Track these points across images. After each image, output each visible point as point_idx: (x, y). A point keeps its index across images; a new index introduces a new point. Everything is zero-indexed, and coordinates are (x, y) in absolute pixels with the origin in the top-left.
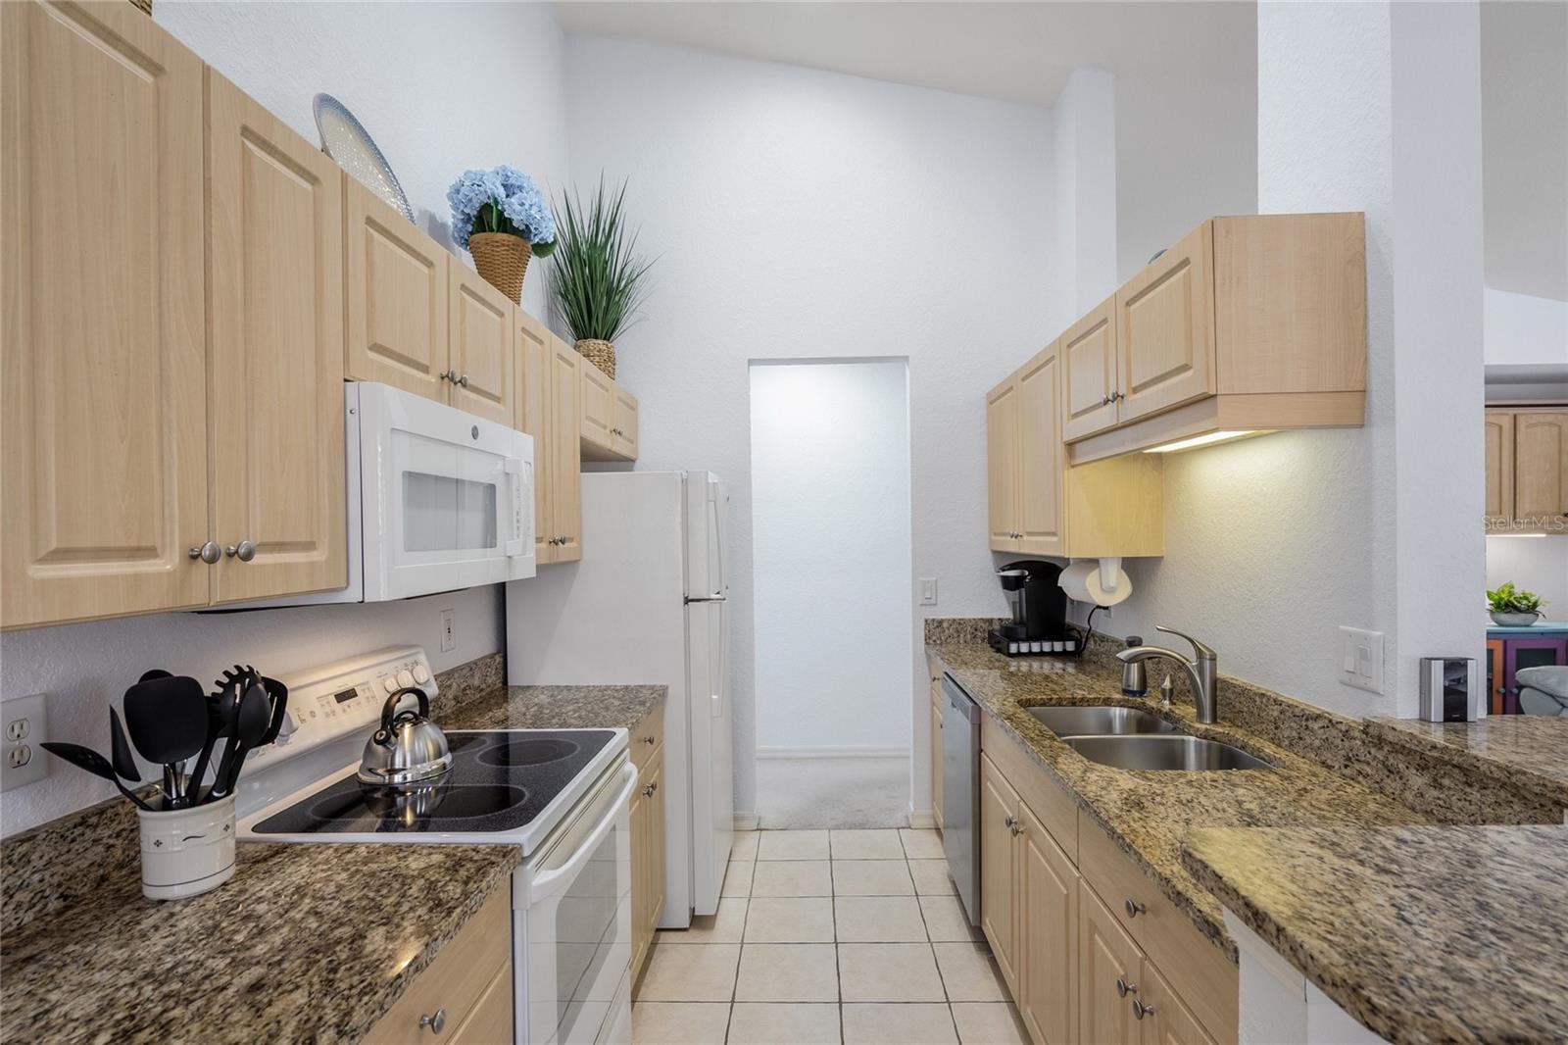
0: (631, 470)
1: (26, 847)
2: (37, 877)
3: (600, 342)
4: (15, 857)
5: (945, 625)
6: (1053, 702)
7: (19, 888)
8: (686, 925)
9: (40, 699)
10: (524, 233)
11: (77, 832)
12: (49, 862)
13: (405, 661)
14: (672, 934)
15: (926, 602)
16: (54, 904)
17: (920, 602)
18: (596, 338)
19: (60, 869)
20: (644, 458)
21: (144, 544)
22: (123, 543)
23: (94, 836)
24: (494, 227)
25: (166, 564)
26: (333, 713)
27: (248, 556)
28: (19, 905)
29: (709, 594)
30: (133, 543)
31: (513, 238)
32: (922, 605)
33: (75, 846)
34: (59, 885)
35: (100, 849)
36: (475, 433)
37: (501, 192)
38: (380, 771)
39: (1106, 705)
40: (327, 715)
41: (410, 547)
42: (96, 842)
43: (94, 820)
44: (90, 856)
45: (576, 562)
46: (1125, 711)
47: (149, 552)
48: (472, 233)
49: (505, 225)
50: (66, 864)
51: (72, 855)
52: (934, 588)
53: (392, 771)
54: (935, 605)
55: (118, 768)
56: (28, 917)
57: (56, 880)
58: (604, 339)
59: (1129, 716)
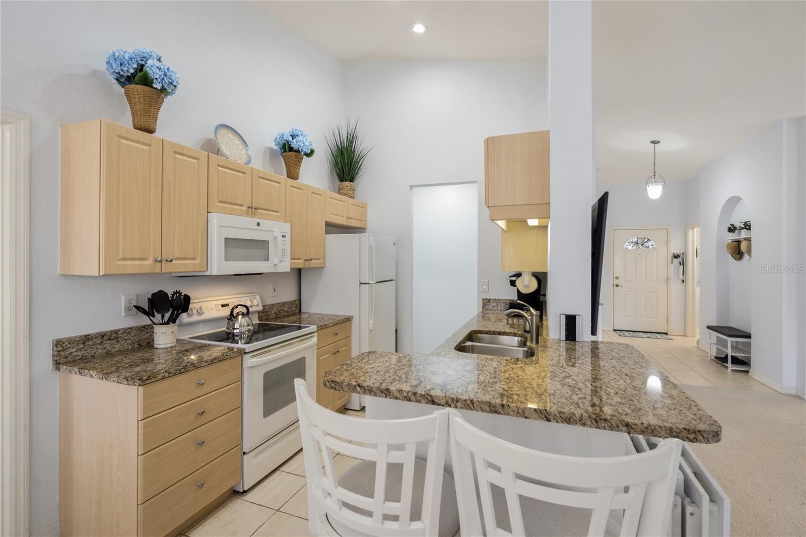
0: (364, 232)
1: (129, 330)
2: (132, 338)
3: (347, 183)
4: (127, 332)
5: (491, 301)
6: (491, 332)
7: (128, 339)
8: (359, 409)
9: (136, 295)
10: (298, 151)
11: (143, 329)
12: (135, 335)
13: (251, 297)
14: (353, 411)
15: (484, 291)
16: (136, 346)
17: (481, 291)
18: (346, 181)
19: (138, 337)
20: (369, 227)
21: (143, 257)
22: (138, 257)
23: (147, 331)
24: (287, 150)
25: (149, 262)
26: (219, 310)
27: (171, 261)
28: (128, 344)
29: (369, 281)
30: (141, 257)
31: (294, 153)
32: (482, 292)
33: (142, 333)
34: (138, 341)
35: (148, 335)
36: (258, 224)
37: (290, 138)
38: (231, 329)
39: (514, 336)
40: (217, 310)
41: (226, 260)
42: (147, 333)
43: (147, 327)
44: (146, 336)
45: (323, 267)
46: (520, 338)
47: (145, 259)
48: (283, 153)
49: (291, 149)
50: (139, 336)
51: (141, 335)
52: (487, 284)
53: (234, 329)
54: (488, 292)
55: (149, 314)
56: (130, 347)
57: (137, 340)
58: (350, 181)
59: (521, 340)
